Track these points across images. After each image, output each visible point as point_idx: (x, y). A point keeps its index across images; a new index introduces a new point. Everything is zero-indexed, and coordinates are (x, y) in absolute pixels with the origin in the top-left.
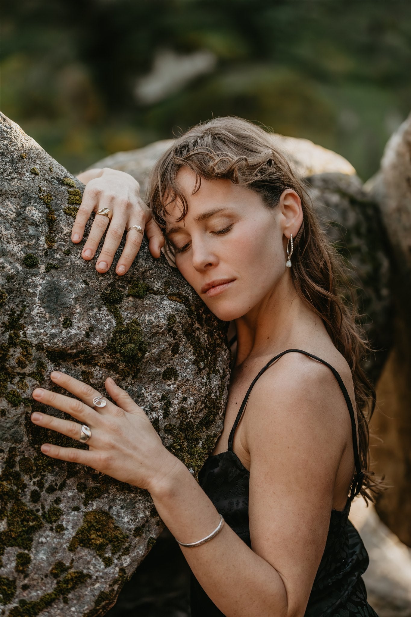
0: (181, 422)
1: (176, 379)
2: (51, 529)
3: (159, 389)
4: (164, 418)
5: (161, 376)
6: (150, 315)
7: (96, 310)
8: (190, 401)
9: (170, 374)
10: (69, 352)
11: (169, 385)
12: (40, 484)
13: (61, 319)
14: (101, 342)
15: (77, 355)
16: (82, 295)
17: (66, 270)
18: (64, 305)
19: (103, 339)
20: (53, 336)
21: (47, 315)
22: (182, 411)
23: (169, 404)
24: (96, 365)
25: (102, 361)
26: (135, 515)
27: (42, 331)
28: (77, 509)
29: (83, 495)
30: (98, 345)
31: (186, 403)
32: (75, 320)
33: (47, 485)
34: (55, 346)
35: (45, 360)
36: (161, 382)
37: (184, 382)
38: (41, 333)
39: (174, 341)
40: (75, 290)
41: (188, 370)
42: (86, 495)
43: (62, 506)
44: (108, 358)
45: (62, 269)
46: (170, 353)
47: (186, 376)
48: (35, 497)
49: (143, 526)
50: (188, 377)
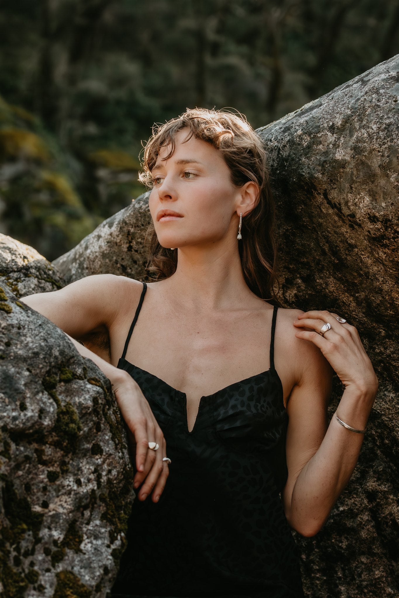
0: (110, 492)
1: (101, 455)
2: (35, 589)
3: (90, 463)
4: (98, 488)
5: (90, 452)
6: (79, 397)
7: (41, 395)
8: (114, 472)
9: (97, 450)
10: (27, 432)
11: (97, 459)
12: (18, 549)
13: (18, 403)
14: (50, 423)
15: (32, 435)
16: (29, 381)
17: (11, 359)
18: (18, 391)
19: (51, 420)
20: (15, 419)
21: (7, 400)
22: (109, 481)
23: (99, 477)
24: (47, 443)
25: (51, 440)
26: (93, 573)
27: (5, 414)
28: (48, 570)
29: (49, 558)
30: (48, 425)
31: (111, 475)
32: (28, 404)
33: (22, 551)
34: (17, 427)
35: (9, 440)
36: (91, 457)
37: (108, 456)
38: (4, 417)
39: (98, 420)
40: (23, 377)
41: (110, 446)
42: (52, 557)
43: (36, 568)
44: (55, 436)
45: (7, 358)
46: (95, 431)
47: (109, 451)
48: (18, 562)
49: (100, 582)
50: (111, 452)
